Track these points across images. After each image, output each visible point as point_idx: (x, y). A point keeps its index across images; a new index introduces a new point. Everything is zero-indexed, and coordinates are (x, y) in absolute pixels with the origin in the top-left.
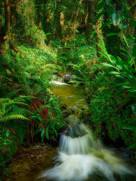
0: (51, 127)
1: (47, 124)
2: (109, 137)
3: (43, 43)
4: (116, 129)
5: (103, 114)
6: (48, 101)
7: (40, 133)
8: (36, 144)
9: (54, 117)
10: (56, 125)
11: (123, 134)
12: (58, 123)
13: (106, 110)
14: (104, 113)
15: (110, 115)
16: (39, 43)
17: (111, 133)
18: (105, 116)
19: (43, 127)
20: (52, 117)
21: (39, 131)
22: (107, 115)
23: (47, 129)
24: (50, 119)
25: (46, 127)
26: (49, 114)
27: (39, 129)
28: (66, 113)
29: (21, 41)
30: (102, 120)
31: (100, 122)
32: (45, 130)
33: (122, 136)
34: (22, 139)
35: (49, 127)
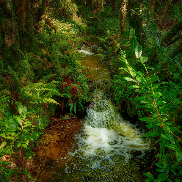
0: (79, 102)
1: (75, 100)
2: (128, 113)
3: (75, 15)
4: (134, 108)
5: (123, 95)
6: (76, 78)
7: (69, 107)
8: (66, 114)
9: (81, 93)
10: (83, 100)
11: (140, 113)
12: (85, 99)
13: (127, 91)
14: (125, 93)
15: (129, 96)
16: (72, 15)
17: (130, 111)
18: (125, 97)
19: (72, 102)
20: (80, 93)
21: (69, 105)
22: (127, 96)
23: (75, 104)
24: (78, 95)
25: (74, 102)
26: (77, 90)
27: (68, 104)
28: (92, 88)
29: (56, 14)
30: (122, 100)
31: (121, 101)
32: (74, 105)
33: (139, 115)
34: (54, 111)
35: (77, 102)
